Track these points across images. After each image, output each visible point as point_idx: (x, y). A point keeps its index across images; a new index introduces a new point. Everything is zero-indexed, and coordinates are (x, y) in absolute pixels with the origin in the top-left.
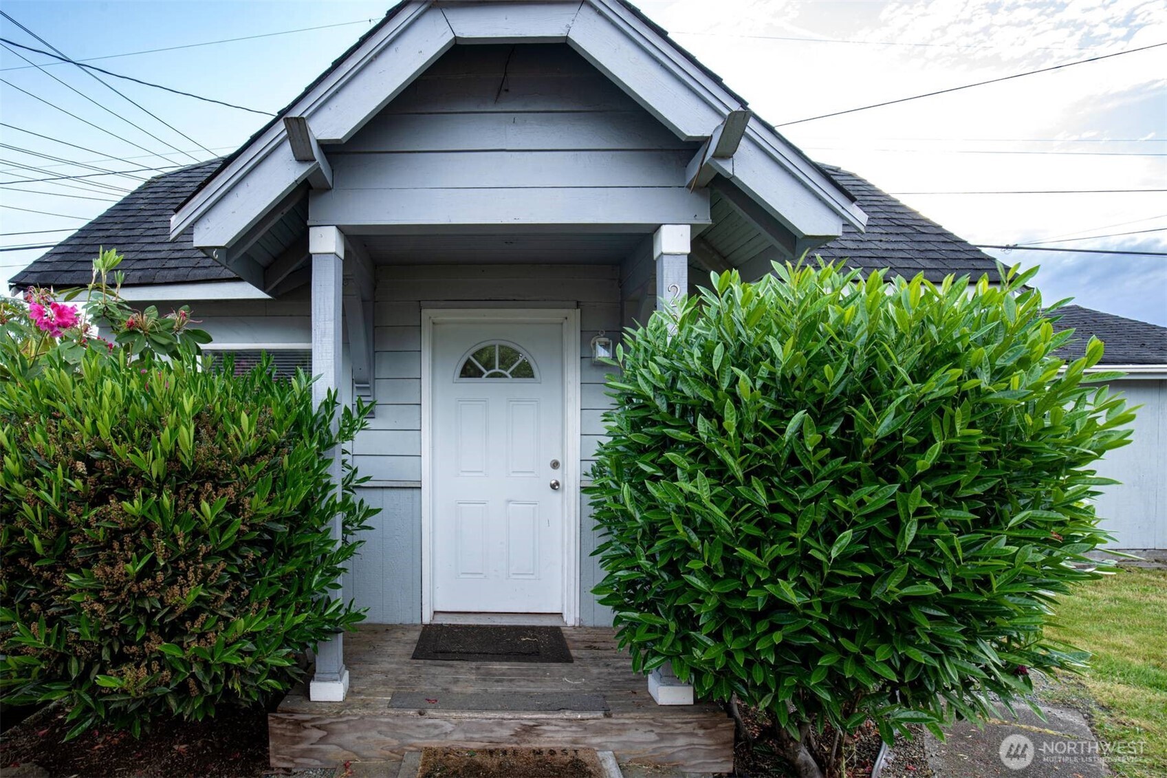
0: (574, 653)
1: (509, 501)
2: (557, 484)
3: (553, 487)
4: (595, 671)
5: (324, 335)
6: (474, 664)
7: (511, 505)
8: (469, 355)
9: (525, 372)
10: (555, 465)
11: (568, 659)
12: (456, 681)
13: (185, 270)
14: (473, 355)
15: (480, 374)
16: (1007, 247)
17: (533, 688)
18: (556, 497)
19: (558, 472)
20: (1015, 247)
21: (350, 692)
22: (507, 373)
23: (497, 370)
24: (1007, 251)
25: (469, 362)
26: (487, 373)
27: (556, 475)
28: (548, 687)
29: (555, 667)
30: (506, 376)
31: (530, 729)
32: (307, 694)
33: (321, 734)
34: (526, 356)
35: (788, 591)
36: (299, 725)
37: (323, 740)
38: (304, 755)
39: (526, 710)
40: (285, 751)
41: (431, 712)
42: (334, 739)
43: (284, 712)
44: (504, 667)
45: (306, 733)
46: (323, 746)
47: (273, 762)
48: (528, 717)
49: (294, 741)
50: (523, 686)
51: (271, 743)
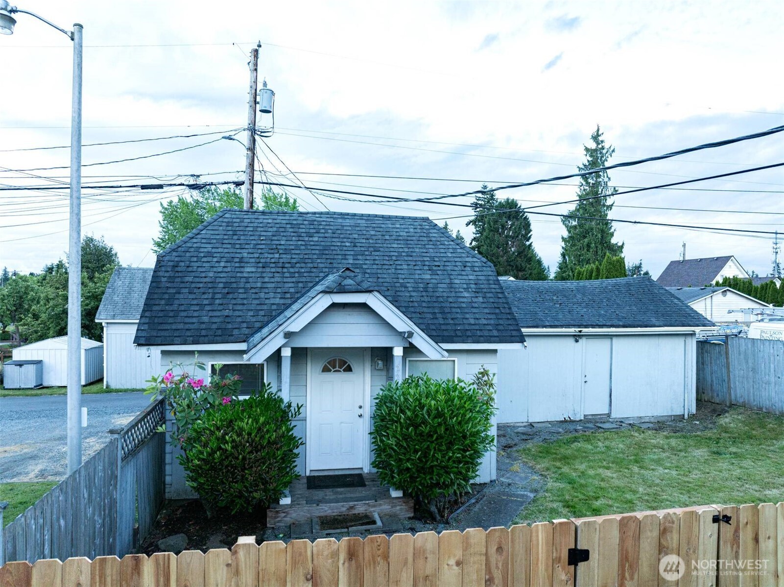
0: (367, 483)
1: (342, 423)
2: (361, 415)
3: (359, 416)
4: (374, 489)
6: (331, 490)
7: (343, 424)
8: (326, 363)
9: (349, 369)
10: (360, 407)
11: (364, 485)
12: (326, 495)
14: (328, 363)
15: (330, 371)
17: (352, 495)
18: (361, 420)
19: (362, 410)
21: (292, 501)
22: (341, 370)
23: (337, 369)
25: (325, 366)
26: (333, 370)
27: (361, 411)
28: (358, 495)
29: (360, 488)
30: (340, 371)
31: (352, 508)
32: (278, 503)
33: (284, 514)
34: (349, 363)
35: (409, 465)
36: (277, 512)
37: (285, 517)
38: (279, 522)
39: (351, 501)
40: (272, 522)
41: (320, 505)
42: (289, 516)
43: (272, 508)
44: (342, 489)
45: (279, 515)
46: (285, 519)
47: (268, 525)
48: (352, 504)
49: (275, 518)
50: (349, 495)
51: (268, 519)
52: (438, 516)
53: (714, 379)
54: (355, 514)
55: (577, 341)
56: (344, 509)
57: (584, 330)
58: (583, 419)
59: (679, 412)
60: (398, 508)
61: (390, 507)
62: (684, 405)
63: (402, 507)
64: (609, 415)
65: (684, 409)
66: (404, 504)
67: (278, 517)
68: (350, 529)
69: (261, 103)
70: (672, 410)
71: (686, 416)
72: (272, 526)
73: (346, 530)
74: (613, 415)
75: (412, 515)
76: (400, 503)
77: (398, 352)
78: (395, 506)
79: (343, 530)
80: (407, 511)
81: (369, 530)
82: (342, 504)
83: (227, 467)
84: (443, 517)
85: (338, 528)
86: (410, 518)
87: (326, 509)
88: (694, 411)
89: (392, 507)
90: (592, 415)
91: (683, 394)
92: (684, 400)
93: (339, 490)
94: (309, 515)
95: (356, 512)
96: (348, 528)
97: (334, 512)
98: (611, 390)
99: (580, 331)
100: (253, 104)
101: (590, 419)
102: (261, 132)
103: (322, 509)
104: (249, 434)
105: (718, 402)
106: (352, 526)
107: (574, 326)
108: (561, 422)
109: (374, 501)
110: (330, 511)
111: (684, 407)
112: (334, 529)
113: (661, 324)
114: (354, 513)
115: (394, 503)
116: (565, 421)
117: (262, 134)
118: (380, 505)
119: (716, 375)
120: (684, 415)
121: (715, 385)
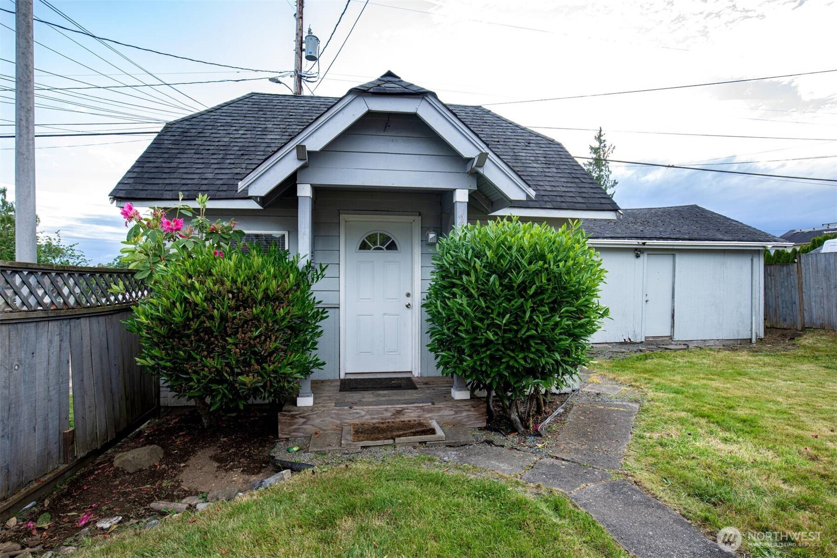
0: (418, 386)
1: (385, 314)
2: (409, 305)
3: (407, 306)
4: (428, 391)
5: (304, 234)
6: (370, 392)
7: (386, 316)
8: (364, 238)
9: (392, 246)
10: (408, 295)
11: (416, 388)
12: (364, 398)
13: (213, 192)
14: (366, 238)
15: (369, 248)
16: (669, 166)
18: (409, 311)
19: (409, 298)
20: (673, 166)
21: (315, 403)
22: (384, 248)
23: (378, 246)
24: (669, 168)
25: (364, 242)
26: (373, 248)
27: (408, 300)
28: (407, 397)
29: (409, 391)
30: (383, 249)
31: (399, 412)
32: (295, 404)
33: (304, 420)
34: (393, 238)
35: (491, 336)
36: (293, 416)
37: (304, 423)
38: (295, 430)
39: (398, 404)
40: (286, 430)
41: (355, 407)
42: (310, 422)
43: (285, 411)
44: (385, 392)
45: (296, 420)
46: (304, 426)
47: (280, 435)
48: (399, 407)
49: (291, 425)
50: (395, 398)
51: (279, 427)
52: (520, 426)
53: (780, 302)
54: (404, 421)
55: (638, 256)
56: (389, 414)
57: (648, 242)
58: (644, 341)
59: (745, 335)
60: (465, 414)
61: (452, 412)
62: (752, 329)
63: (470, 413)
64: (671, 337)
65: (752, 333)
66: (473, 409)
67: (294, 424)
68: (397, 440)
69: (306, 50)
70: (739, 334)
71: (754, 340)
72: (286, 436)
73: (391, 441)
74: (676, 338)
75: (484, 424)
76: (467, 408)
77: (461, 196)
78: (461, 412)
79: (387, 442)
80: (477, 419)
81: (425, 443)
82: (385, 407)
83: (197, 331)
84: (527, 427)
85: (378, 439)
86: (480, 429)
87: (363, 413)
88: (762, 335)
89: (456, 412)
90: (654, 337)
91: (750, 317)
92: (752, 323)
93: (381, 392)
94: (338, 422)
95: (405, 418)
96: (394, 440)
97: (374, 419)
98: (674, 310)
99: (644, 244)
100: (299, 51)
101: (651, 341)
102: (308, 77)
103: (357, 413)
104: (234, 281)
105: (785, 326)
106: (399, 436)
107: (637, 238)
108: (621, 343)
109: (430, 404)
110: (367, 417)
111: (751, 330)
112: (372, 440)
113: (730, 238)
114: (402, 420)
115: (458, 407)
116: (625, 343)
117: (308, 79)
118: (440, 409)
119: (783, 299)
120: (751, 339)
121: (781, 309)
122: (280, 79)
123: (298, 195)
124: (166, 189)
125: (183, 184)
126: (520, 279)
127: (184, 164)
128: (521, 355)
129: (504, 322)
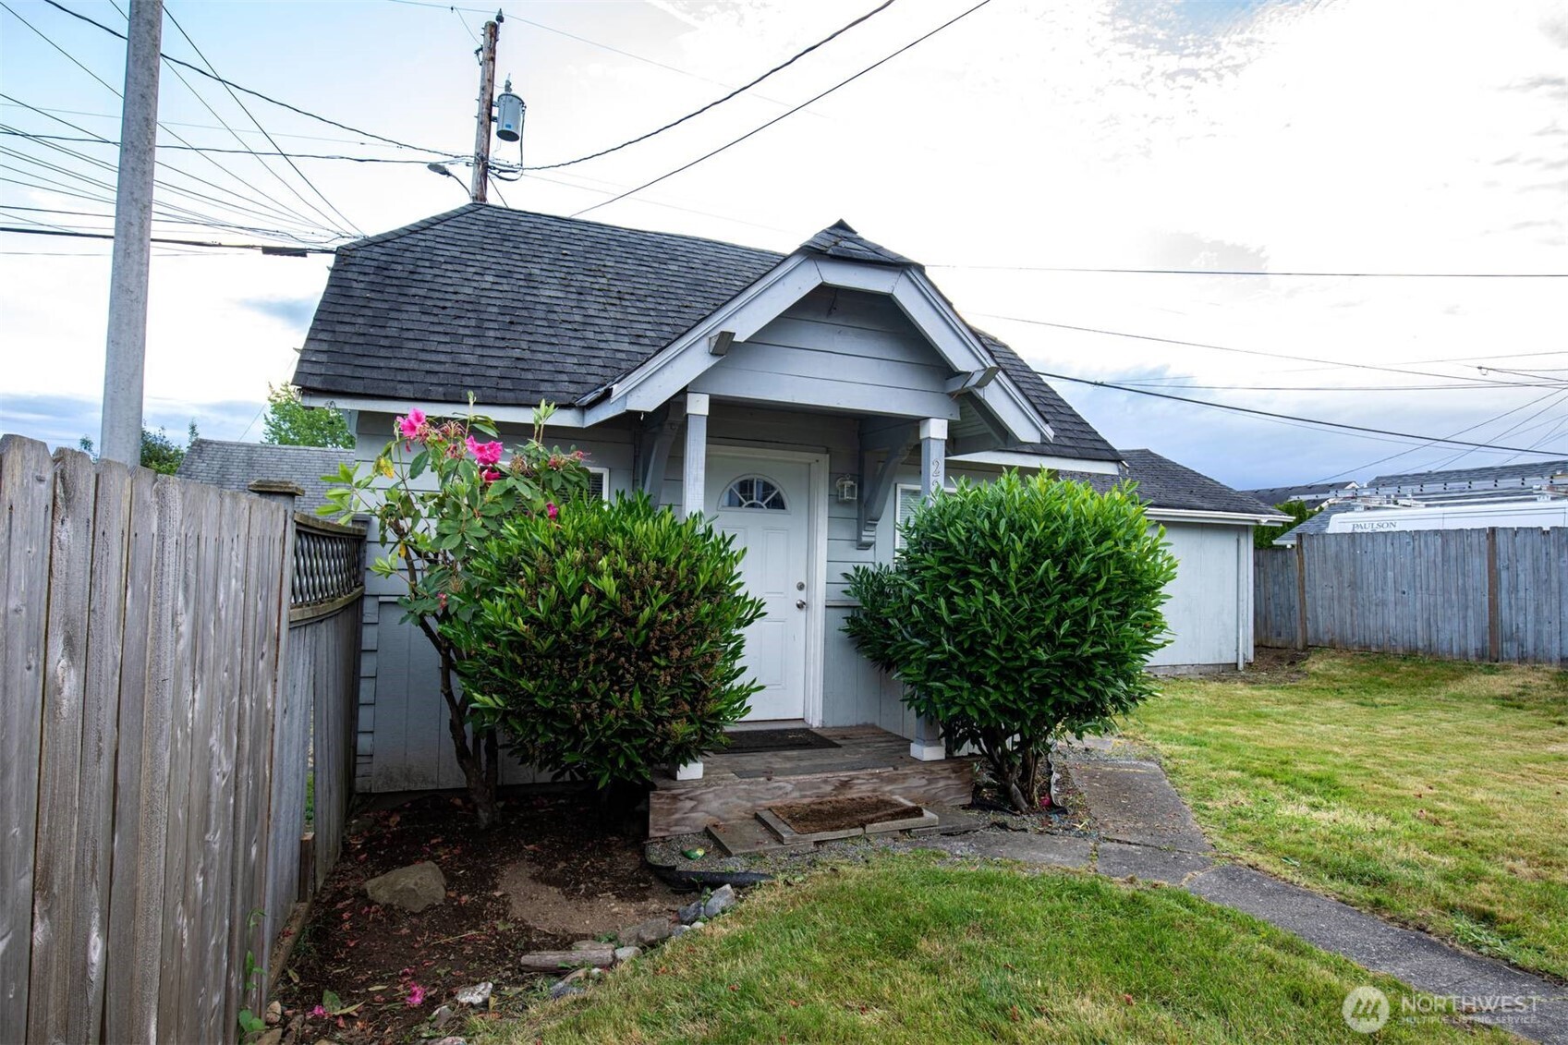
0: (836, 742)
2: (804, 603)
3: (799, 606)
4: (862, 751)
5: (696, 479)
6: (769, 753)
8: (734, 486)
9: (778, 504)
10: (801, 587)
11: (840, 746)
12: (771, 763)
14: (737, 487)
15: (741, 504)
16: (1096, 384)
18: (802, 614)
19: (804, 592)
20: (1101, 384)
21: (706, 773)
22: (763, 504)
23: (755, 501)
24: (1096, 387)
25: (732, 493)
26: (746, 503)
27: (802, 596)
29: (831, 750)
30: (762, 507)
31: (845, 785)
32: (675, 779)
33: (692, 803)
34: (779, 489)
35: (1042, 653)
36: (675, 798)
37: (693, 809)
38: (677, 823)
39: (842, 770)
40: (662, 822)
41: (777, 778)
42: (701, 807)
43: (662, 789)
44: (795, 753)
45: (680, 804)
46: (693, 815)
47: (652, 833)
48: (843, 775)
49: (670, 812)
50: (818, 761)
51: (651, 817)
52: (1022, 800)
53: (1272, 607)
54: (853, 800)
56: (828, 788)
59: (1229, 658)
60: (942, 784)
61: (924, 782)
62: (1238, 647)
63: (950, 782)
65: (1238, 654)
66: (953, 776)
67: (677, 811)
68: (869, 828)
69: (500, 120)
70: (1221, 656)
71: (1241, 666)
72: (662, 834)
73: (859, 831)
75: (969, 800)
76: (945, 774)
77: (937, 430)
78: (937, 780)
79: (855, 832)
80: (959, 791)
81: (909, 830)
82: (824, 775)
84: (1031, 802)
85: (839, 828)
86: (964, 807)
87: (789, 787)
88: (1251, 658)
89: (930, 782)
91: (1235, 629)
92: (1238, 638)
93: (788, 753)
94: (749, 805)
95: (853, 794)
96: (864, 828)
97: (805, 796)
100: (486, 119)
102: (501, 171)
103: (780, 788)
105: (1279, 644)
106: (872, 821)
109: (891, 769)
110: (796, 794)
111: (1237, 650)
112: (832, 829)
113: (1212, 506)
114: (849, 797)
115: (932, 772)
117: (502, 174)
118: (905, 777)
119: (1277, 601)
120: (1237, 664)
121: (1273, 617)
122: (447, 167)
123: (689, 411)
124: (399, 378)
125: (428, 372)
126: (1082, 568)
127: (411, 333)
128: (1081, 685)
129: (1062, 632)
